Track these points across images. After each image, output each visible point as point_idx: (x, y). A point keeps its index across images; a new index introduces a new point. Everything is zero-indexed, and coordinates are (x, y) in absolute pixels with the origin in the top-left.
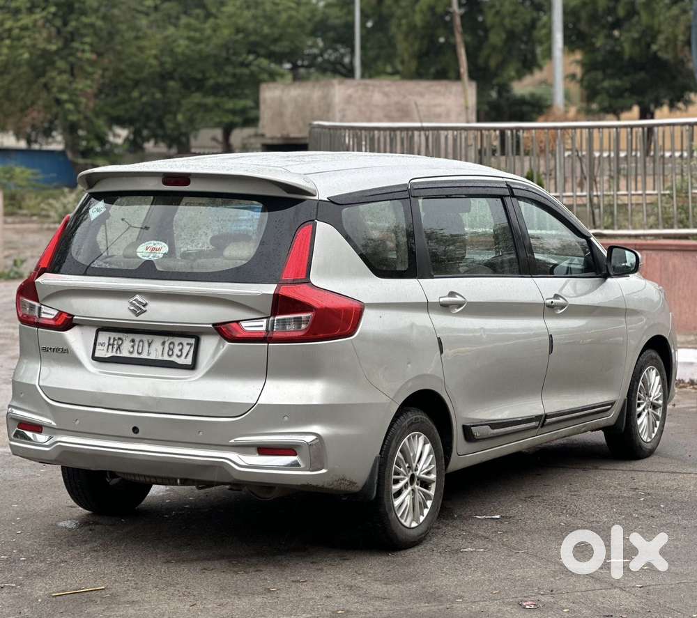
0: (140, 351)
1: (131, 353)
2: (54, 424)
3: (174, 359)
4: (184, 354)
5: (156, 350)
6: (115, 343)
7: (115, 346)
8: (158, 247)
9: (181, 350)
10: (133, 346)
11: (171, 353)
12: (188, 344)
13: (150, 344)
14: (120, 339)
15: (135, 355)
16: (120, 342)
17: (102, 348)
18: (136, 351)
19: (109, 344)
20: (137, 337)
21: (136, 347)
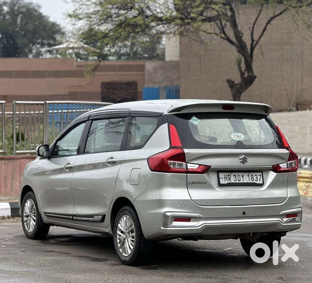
0: (239, 180)
1: (236, 181)
2: (201, 216)
3: (255, 181)
4: (259, 179)
5: (246, 179)
6: (227, 177)
7: (228, 179)
8: (239, 135)
9: (257, 178)
10: (236, 178)
11: (253, 179)
12: (259, 175)
13: (243, 177)
14: (229, 175)
15: (237, 182)
16: (229, 177)
17: (222, 180)
18: (237, 180)
19: (225, 178)
20: (236, 174)
21: (237, 178)
